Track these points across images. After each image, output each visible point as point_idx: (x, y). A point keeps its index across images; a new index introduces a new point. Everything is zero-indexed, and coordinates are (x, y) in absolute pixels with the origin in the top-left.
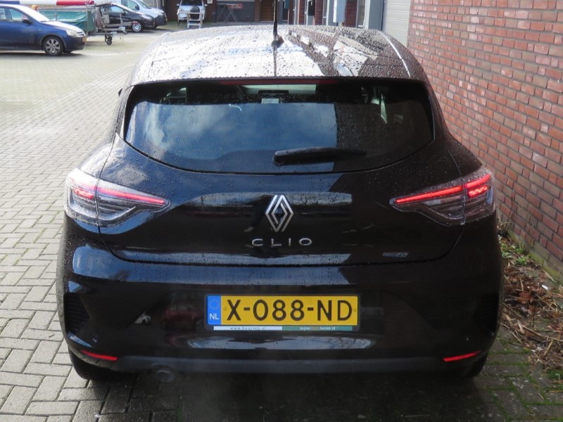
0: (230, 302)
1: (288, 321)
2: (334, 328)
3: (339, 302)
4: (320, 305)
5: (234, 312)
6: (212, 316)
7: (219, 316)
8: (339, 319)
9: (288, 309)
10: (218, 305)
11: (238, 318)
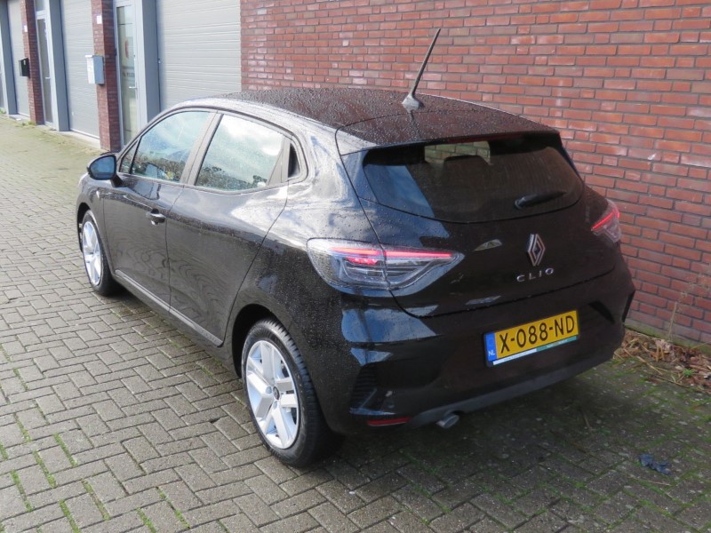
0: (501, 336)
1: (540, 342)
2: (566, 341)
3: (567, 317)
4: (556, 324)
5: (505, 345)
6: (491, 353)
7: (495, 352)
8: (569, 332)
9: (538, 333)
10: (493, 341)
11: (508, 350)
